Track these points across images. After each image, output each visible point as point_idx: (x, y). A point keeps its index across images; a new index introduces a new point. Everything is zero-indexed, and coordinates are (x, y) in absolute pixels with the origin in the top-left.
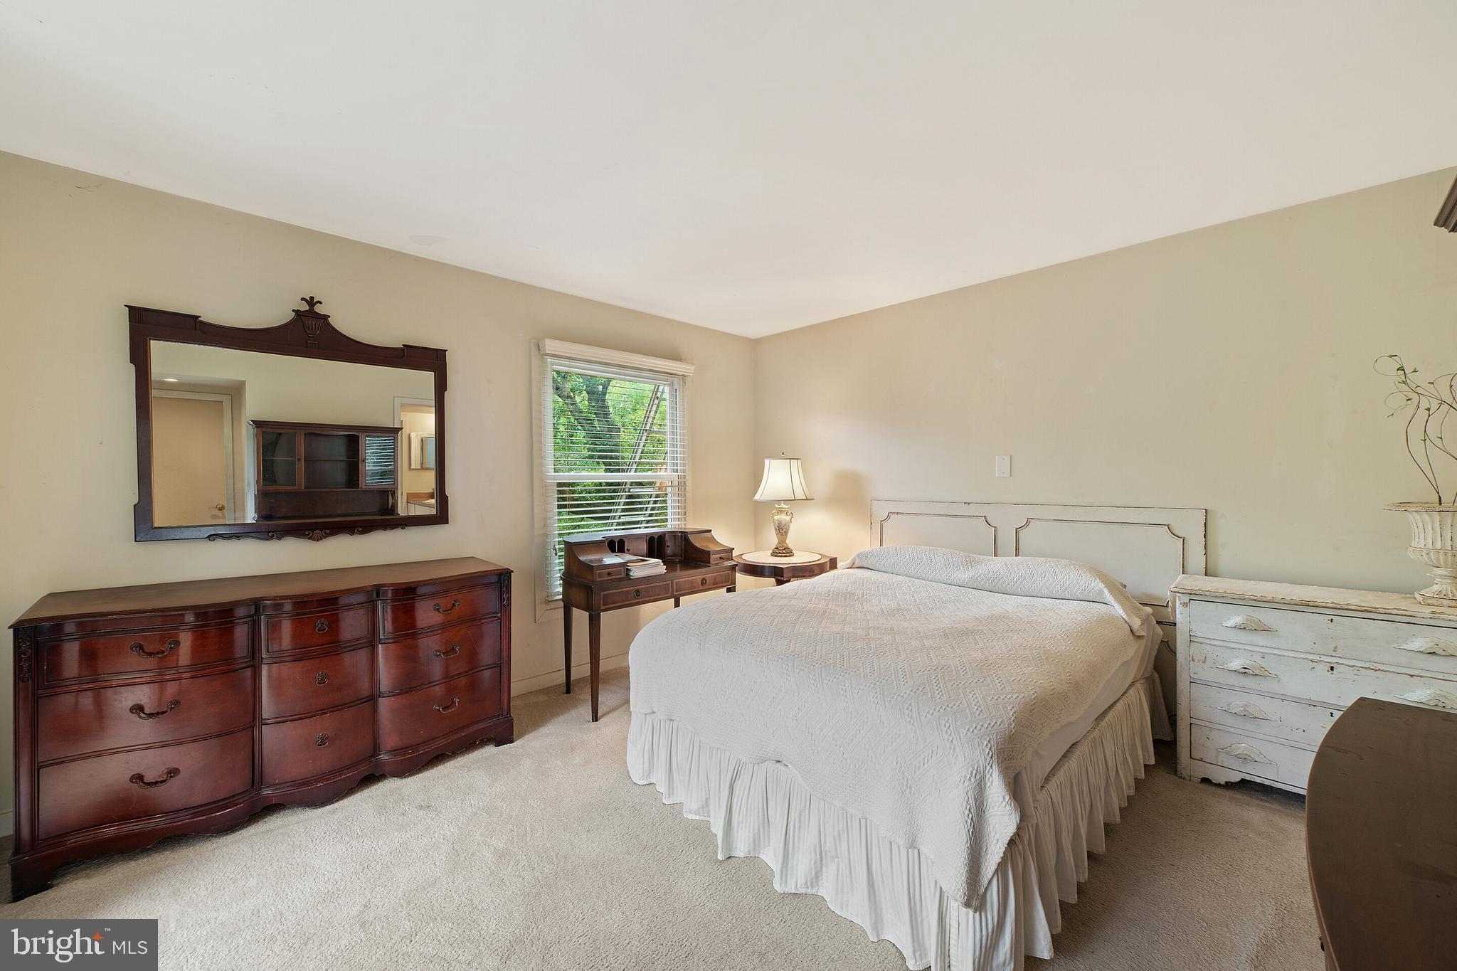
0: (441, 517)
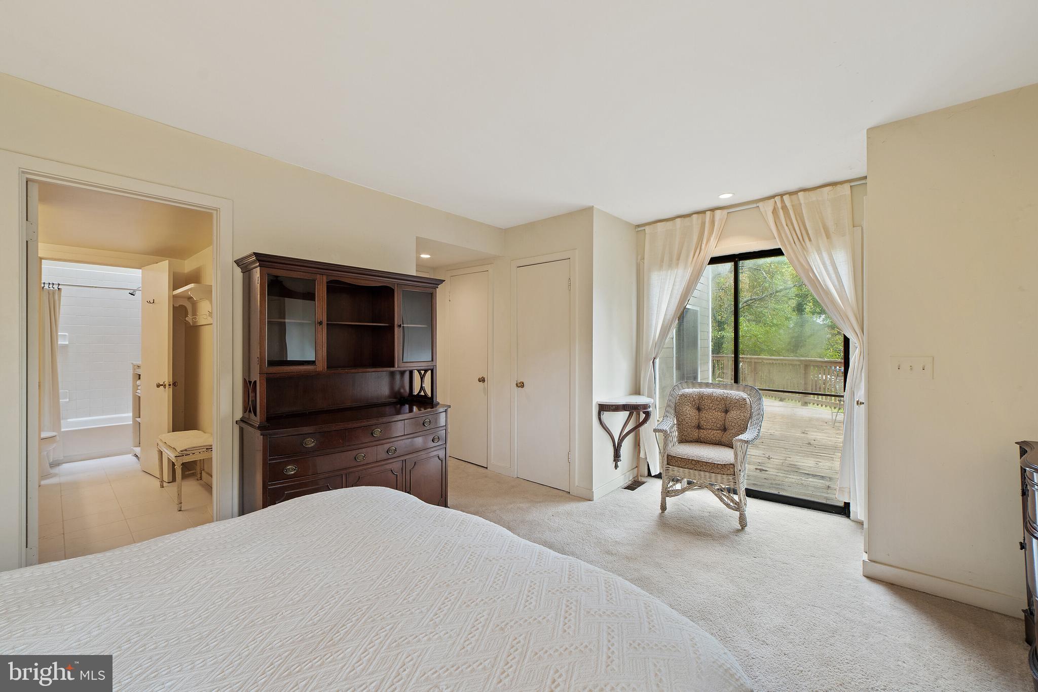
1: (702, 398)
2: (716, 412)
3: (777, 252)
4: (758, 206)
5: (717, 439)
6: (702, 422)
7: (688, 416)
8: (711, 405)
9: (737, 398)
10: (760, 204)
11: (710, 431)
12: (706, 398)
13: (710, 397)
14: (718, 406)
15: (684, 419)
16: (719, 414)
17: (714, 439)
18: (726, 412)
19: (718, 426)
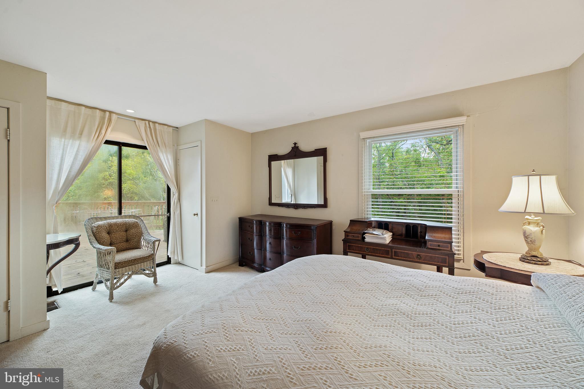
0: (325, 205)
1: (111, 225)
2: (120, 232)
3: (145, 148)
4: (135, 121)
5: (125, 247)
6: (113, 240)
7: (106, 238)
8: (118, 229)
9: (133, 222)
10: (137, 121)
11: (119, 244)
12: (114, 225)
13: (116, 224)
14: (122, 229)
15: (104, 241)
16: (123, 233)
17: (123, 247)
18: (126, 231)
19: (124, 240)
